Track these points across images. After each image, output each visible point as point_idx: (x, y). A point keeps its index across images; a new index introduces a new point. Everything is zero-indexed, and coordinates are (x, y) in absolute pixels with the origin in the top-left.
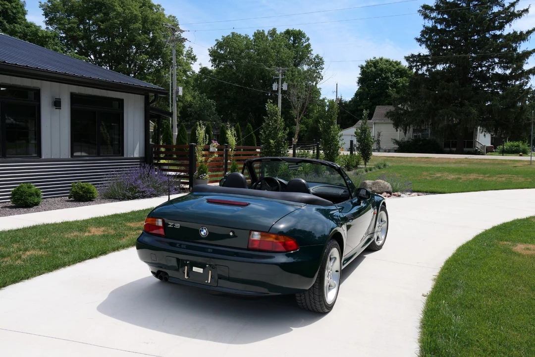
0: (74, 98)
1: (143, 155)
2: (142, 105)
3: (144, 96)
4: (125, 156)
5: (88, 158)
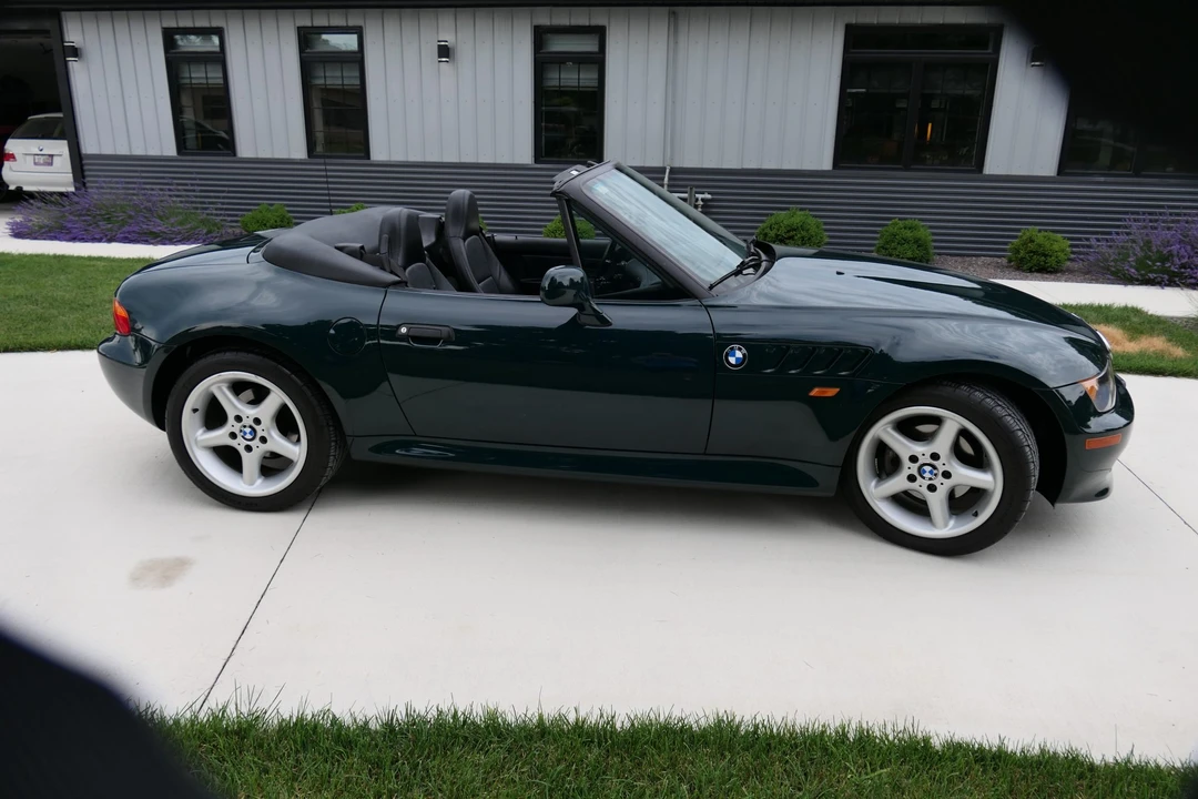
5: (1102, 179)
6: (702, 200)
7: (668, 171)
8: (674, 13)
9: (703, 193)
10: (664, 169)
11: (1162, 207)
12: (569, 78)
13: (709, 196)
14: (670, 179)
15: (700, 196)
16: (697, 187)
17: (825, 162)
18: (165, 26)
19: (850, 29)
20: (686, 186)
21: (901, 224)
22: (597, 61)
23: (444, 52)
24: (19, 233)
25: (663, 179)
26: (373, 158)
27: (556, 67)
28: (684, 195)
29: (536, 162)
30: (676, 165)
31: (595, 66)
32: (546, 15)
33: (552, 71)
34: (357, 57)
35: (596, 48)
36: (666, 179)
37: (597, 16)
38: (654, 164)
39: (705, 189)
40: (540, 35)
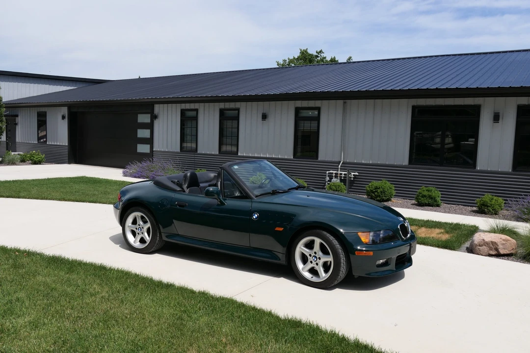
6: (354, 175)
7: (341, 163)
8: (345, 102)
9: (355, 172)
10: (339, 162)
12: (307, 126)
13: (358, 174)
14: (341, 166)
15: (353, 174)
16: (352, 170)
17: (406, 162)
18: (182, 108)
19: (414, 108)
20: (346, 169)
21: (425, 189)
22: (317, 119)
23: (264, 117)
24: (125, 175)
25: (338, 166)
26: (239, 154)
27: (303, 122)
28: (346, 173)
29: (294, 157)
30: (345, 161)
31: (317, 122)
32: (299, 104)
33: (301, 124)
34: (237, 118)
35: (317, 115)
36: (340, 166)
37: (317, 103)
38: (337, 160)
39: (354, 171)
40: (298, 110)
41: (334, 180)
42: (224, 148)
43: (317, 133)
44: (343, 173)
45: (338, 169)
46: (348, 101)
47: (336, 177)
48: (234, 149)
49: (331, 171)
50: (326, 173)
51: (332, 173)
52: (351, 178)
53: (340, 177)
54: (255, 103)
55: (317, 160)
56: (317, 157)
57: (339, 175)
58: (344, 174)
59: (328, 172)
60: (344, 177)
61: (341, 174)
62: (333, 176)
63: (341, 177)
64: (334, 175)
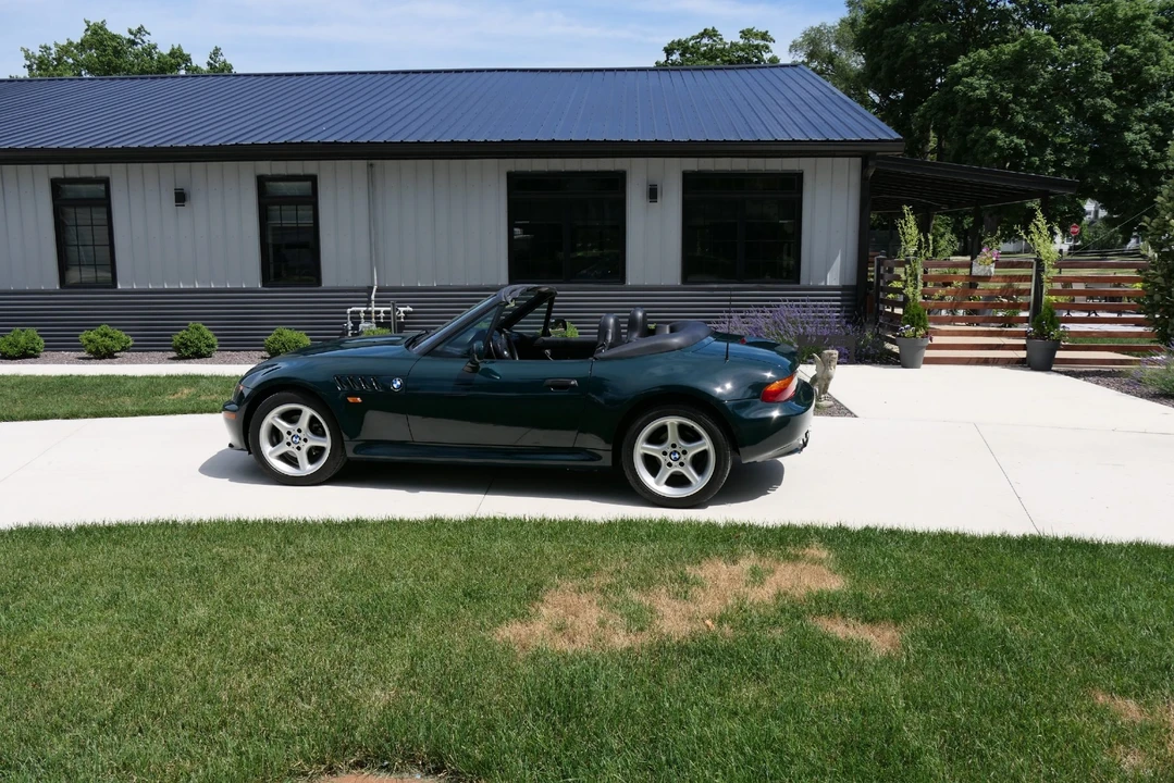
0: (691, 181)
1: (851, 281)
2: (855, 178)
3: (858, 161)
4: (804, 282)
5: (715, 286)
6: (404, 312)
7: (375, 287)
8: (371, 165)
9: (406, 306)
10: (370, 289)
11: (750, 306)
12: (287, 217)
13: (411, 309)
14: (375, 296)
15: (402, 309)
16: (398, 302)
17: (503, 279)
19: (511, 177)
20: (387, 302)
22: (312, 200)
23: (181, 197)
25: (370, 297)
26: (119, 287)
27: (277, 207)
28: (389, 309)
29: (263, 286)
30: (382, 284)
31: (310, 207)
32: (266, 168)
33: (275, 210)
34: (105, 202)
35: (310, 192)
36: (373, 297)
37: (309, 167)
38: (365, 284)
39: (403, 303)
40: (262, 182)
41: (363, 325)
42: (74, 275)
43: (315, 230)
44: (382, 309)
45: (370, 301)
46: (378, 163)
47: (368, 319)
48: (105, 275)
49: (353, 309)
50: (345, 313)
51: (358, 312)
52: (400, 318)
53: (376, 318)
54: (149, 167)
55: (319, 288)
56: (318, 282)
57: (373, 315)
58: (385, 312)
59: (349, 310)
60: (384, 318)
61: (378, 312)
62: (360, 318)
63: (379, 318)
64: (362, 315)
